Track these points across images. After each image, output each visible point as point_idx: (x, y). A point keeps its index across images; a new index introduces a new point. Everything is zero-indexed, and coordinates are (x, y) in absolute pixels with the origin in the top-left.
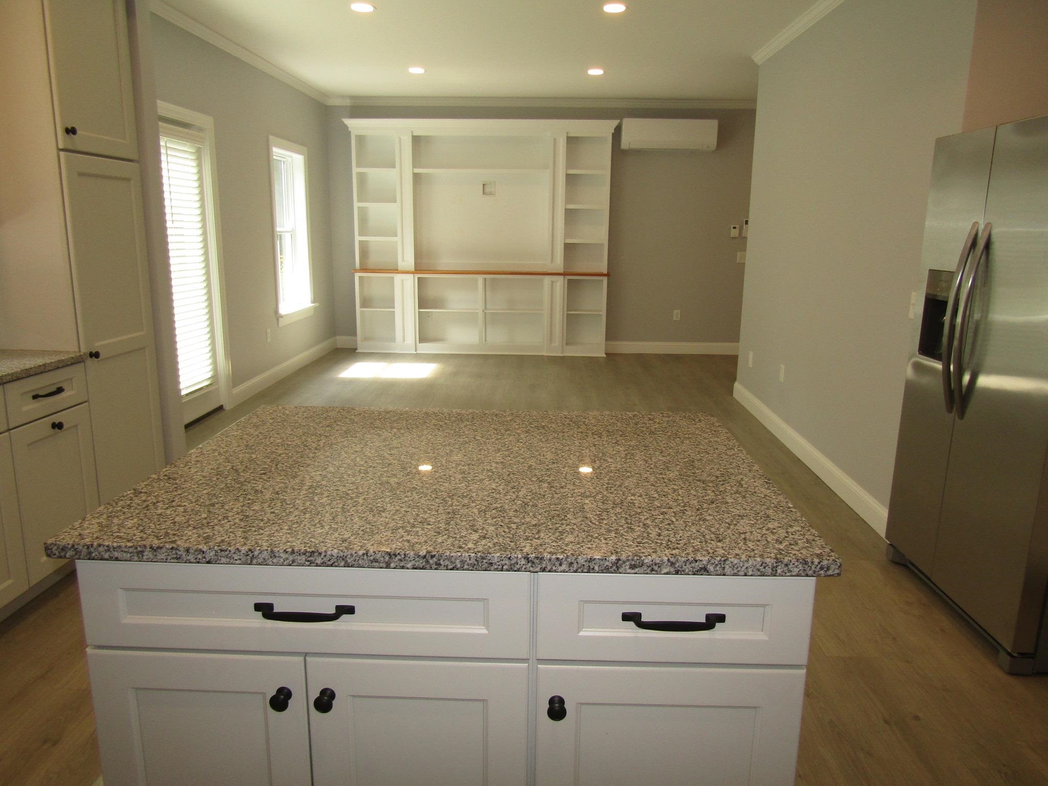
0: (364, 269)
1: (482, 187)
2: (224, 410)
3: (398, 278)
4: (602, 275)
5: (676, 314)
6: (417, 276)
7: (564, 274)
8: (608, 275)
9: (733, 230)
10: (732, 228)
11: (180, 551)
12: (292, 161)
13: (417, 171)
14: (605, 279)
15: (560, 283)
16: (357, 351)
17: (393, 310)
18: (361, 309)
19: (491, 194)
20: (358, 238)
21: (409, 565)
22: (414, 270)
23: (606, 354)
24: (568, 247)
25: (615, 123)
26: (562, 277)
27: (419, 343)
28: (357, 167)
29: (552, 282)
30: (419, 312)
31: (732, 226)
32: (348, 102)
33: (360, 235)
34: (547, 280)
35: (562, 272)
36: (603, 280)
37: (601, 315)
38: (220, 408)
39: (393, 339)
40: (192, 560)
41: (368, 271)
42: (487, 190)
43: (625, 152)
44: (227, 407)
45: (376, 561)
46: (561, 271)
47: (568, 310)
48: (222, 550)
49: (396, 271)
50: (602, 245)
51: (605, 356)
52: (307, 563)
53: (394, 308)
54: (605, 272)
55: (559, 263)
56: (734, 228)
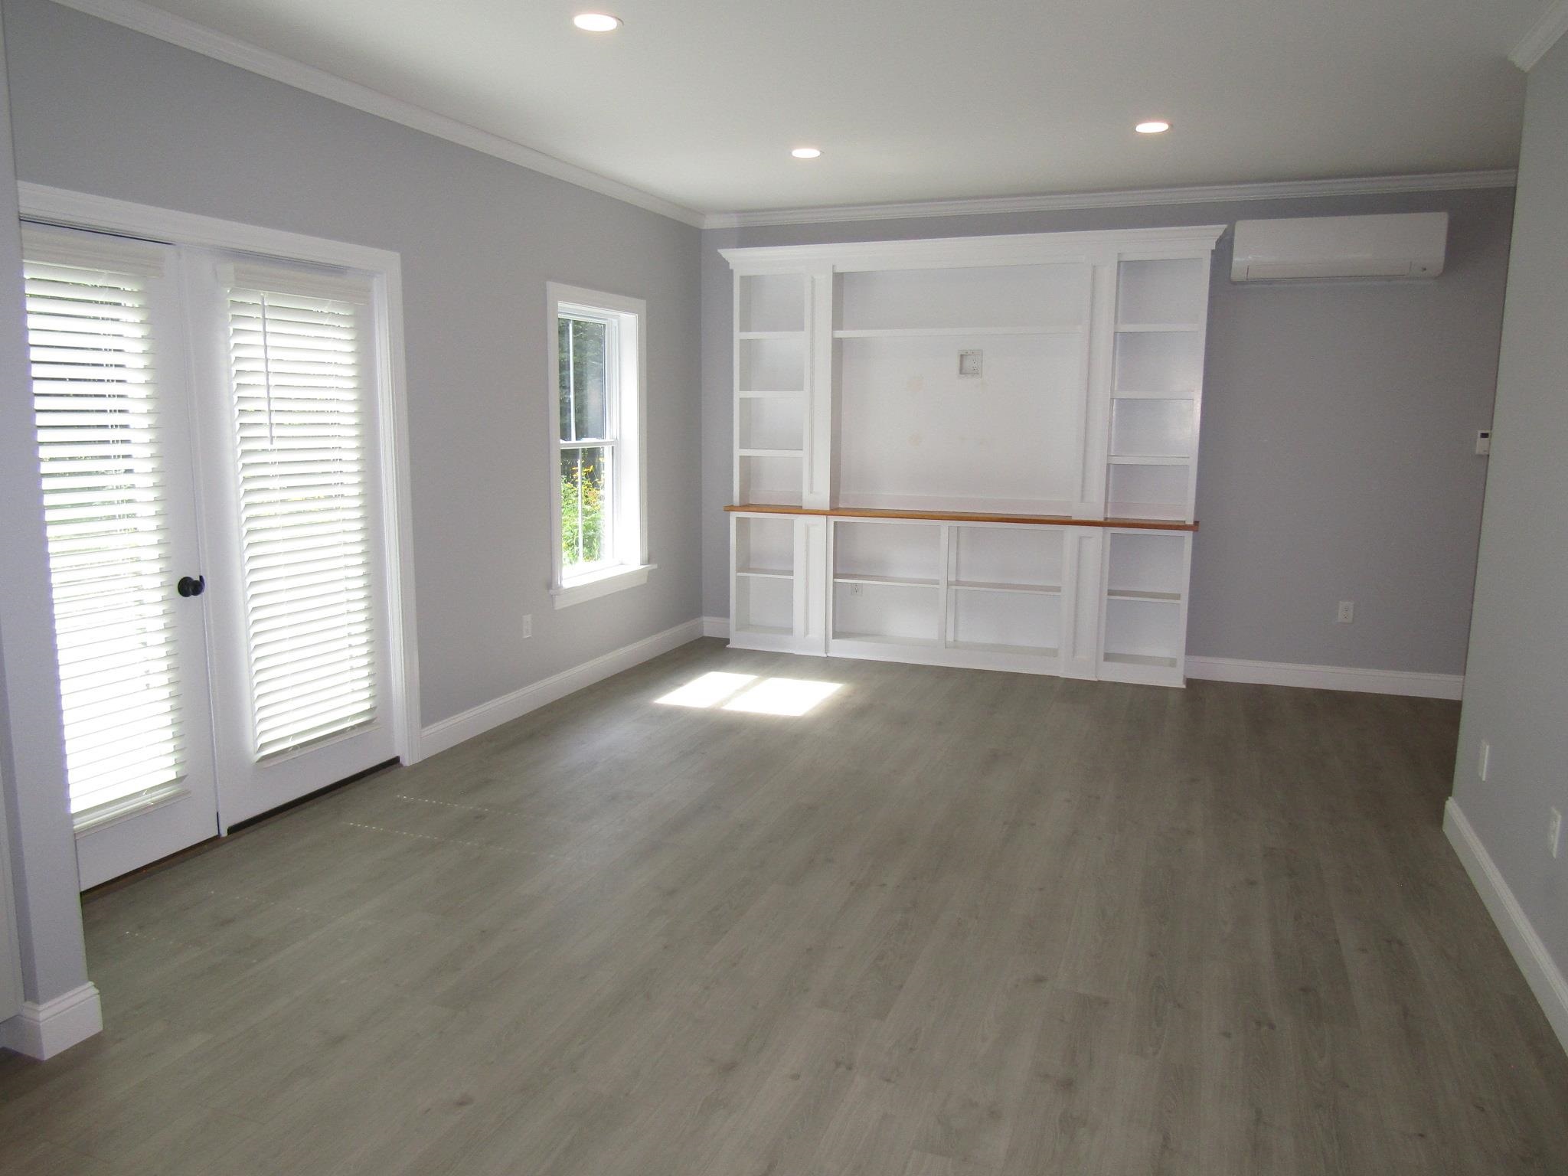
0: (745, 507)
1: (957, 361)
2: (402, 766)
3: (800, 520)
4: (1183, 527)
5: (1344, 611)
6: (833, 519)
7: (1104, 524)
8: (1195, 527)
9: (1480, 440)
10: (1479, 435)
12: (619, 324)
13: (839, 334)
14: (1188, 535)
15: (1097, 541)
16: (727, 646)
17: (791, 577)
18: (739, 574)
19: (975, 373)
20: (738, 452)
22: (828, 509)
23: (1184, 682)
24: (1114, 473)
25: (1219, 230)
26: (1101, 529)
27: (833, 638)
28: (741, 331)
29: (1081, 539)
30: (834, 583)
31: (1480, 432)
32: (732, 222)
33: (741, 447)
34: (1070, 534)
35: (1102, 520)
36: (1183, 538)
37: (1178, 605)
38: (395, 761)
39: (789, 631)
41: (751, 509)
42: (969, 364)
43: (1239, 286)
44: (407, 761)
46: (1098, 518)
47: (1110, 595)
49: (798, 510)
50: (1187, 468)
51: (1184, 687)
53: (791, 573)
54: (1190, 522)
55: (1095, 502)
56: (1484, 435)
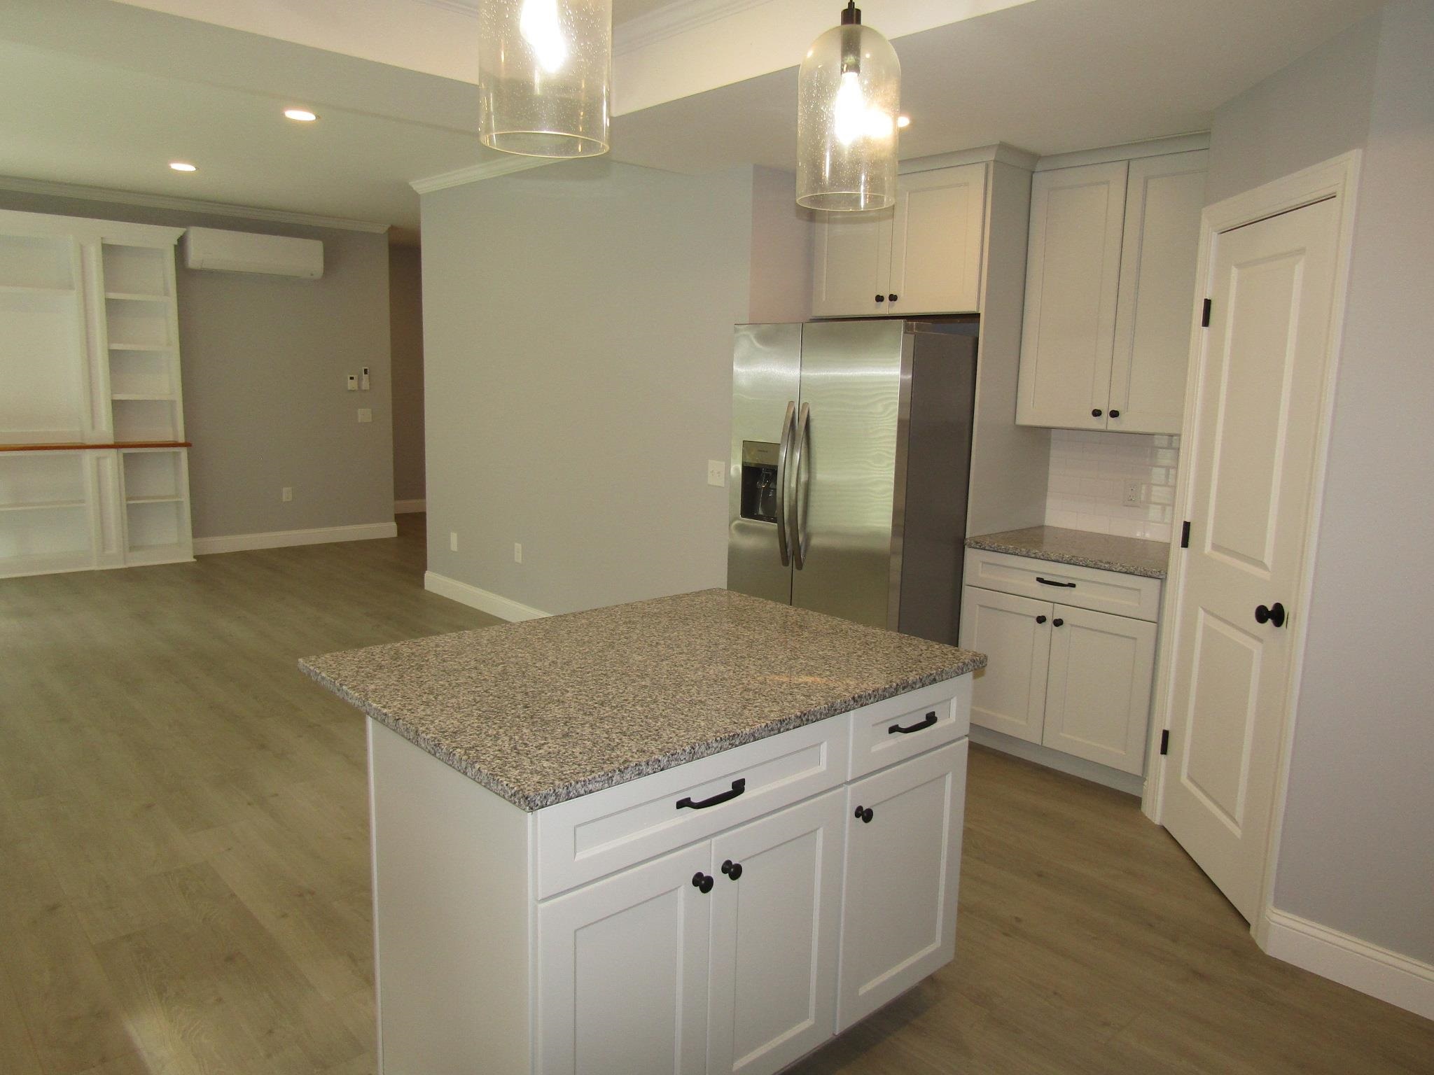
4: (176, 445)
5: (287, 494)
7: (116, 446)
8: (187, 445)
9: (350, 381)
10: (349, 378)
11: (641, 766)
14: (184, 452)
15: (111, 460)
21: (791, 727)
23: (195, 557)
24: (118, 407)
25: (179, 231)
26: (113, 451)
29: (98, 459)
31: (350, 375)
34: (88, 456)
35: (113, 443)
36: (180, 453)
37: (182, 502)
40: (650, 772)
43: (194, 273)
45: (772, 729)
46: (111, 442)
47: (128, 499)
48: (672, 755)
50: (173, 403)
51: (195, 560)
52: (730, 746)
54: (182, 440)
55: (104, 429)
56: (352, 378)
